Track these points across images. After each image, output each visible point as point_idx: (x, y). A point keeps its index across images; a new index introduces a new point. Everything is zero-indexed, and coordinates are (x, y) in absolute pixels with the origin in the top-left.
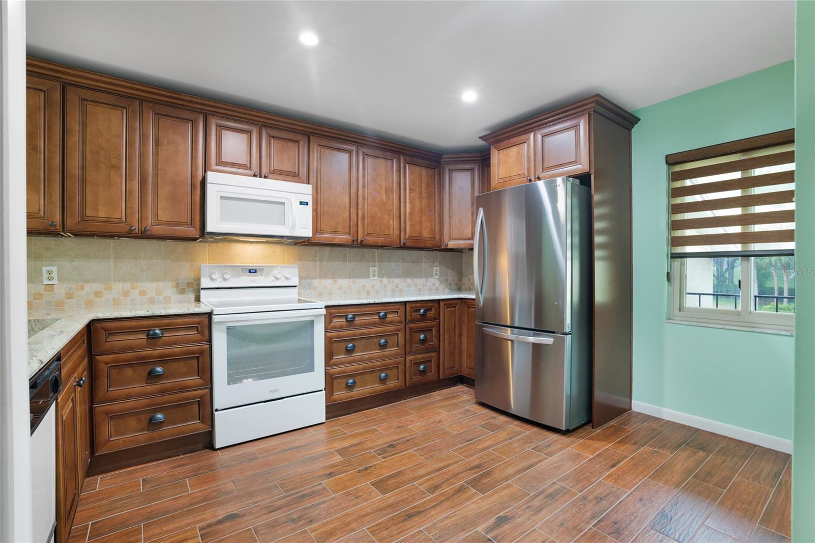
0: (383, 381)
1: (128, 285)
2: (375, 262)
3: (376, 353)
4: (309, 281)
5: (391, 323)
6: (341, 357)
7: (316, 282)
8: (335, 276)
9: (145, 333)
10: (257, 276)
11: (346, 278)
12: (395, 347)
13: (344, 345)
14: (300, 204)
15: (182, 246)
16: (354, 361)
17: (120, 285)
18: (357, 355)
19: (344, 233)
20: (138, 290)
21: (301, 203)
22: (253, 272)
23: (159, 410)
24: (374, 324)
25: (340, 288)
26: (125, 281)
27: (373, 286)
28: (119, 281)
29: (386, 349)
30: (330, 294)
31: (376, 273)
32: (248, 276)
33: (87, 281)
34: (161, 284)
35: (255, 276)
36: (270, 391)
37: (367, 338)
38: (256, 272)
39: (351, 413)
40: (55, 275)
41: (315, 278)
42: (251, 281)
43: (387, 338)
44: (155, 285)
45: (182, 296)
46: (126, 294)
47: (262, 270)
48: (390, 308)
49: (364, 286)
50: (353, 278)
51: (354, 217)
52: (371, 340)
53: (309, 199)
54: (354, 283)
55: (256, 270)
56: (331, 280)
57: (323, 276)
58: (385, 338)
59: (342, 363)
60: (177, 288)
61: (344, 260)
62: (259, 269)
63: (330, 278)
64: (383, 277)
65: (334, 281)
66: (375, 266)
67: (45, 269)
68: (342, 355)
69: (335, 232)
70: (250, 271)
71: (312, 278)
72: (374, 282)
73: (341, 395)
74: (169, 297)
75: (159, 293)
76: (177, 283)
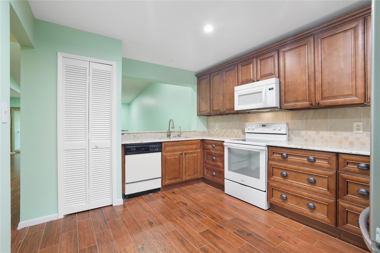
0: (313, 209)
1: (231, 130)
3: (306, 185)
4: (298, 131)
5: (320, 167)
6: (279, 178)
7: (303, 133)
8: (317, 128)
9: (212, 145)
11: (327, 130)
12: (325, 188)
13: (280, 171)
14: (269, 90)
16: (287, 184)
17: (229, 130)
18: (289, 181)
19: (304, 100)
21: (270, 89)
22: (264, 126)
23: (214, 171)
24: (303, 164)
25: (322, 137)
29: (315, 186)
30: (314, 141)
31: (361, 128)
32: (262, 128)
33: (223, 129)
34: (238, 130)
35: (265, 128)
37: (297, 172)
38: (265, 126)
39: (287, 217)
40: (218, 127)
41: (303, 130)
42: (262, 130)
43: (315, 178)
44: (237, 130)
46: (230, 133)
47: (268, 125)
49: (346, 138)
50: (334, 130)
52: (301, 175)
53: (274, 86)
54: (335, 135)
55: (265, 125)
56: (314, 132)
57: (308, 128)
58: (314, 177)
59: (278, 182)
60: (242, 132)
61: (326, 117)
62: (267, 125)
63: (313, 130)
65: (317, 132)
66: (361, 122)
67: (216, 125)
68: (278, 176)
69: (297, 101)
70: (263, 126)
71: (300, 130)
72: (358, 135)
73: (276, 200)
74: (240, 135)
75: (238, 134)
76: (242, 130)
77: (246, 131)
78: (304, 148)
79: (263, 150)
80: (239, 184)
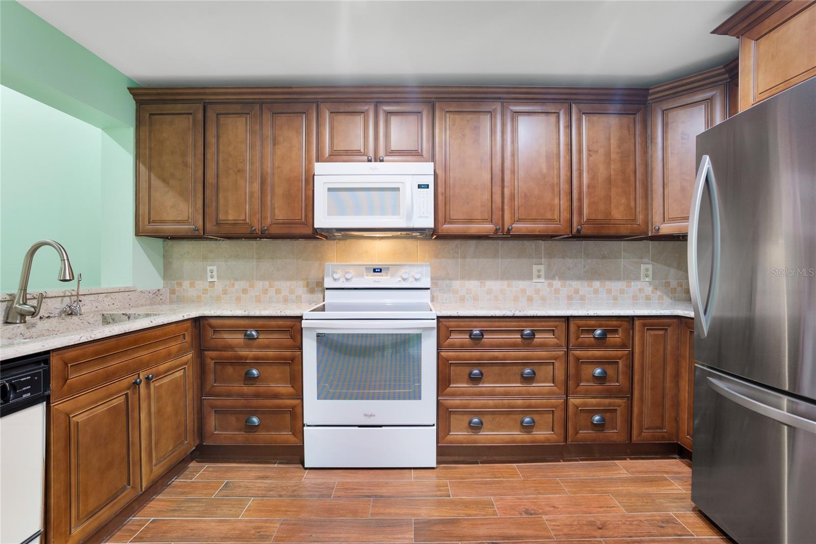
0: (528, 428)
1: (267, 283)
2: (541, 258)
3: (517, 386)
4: (448, 282)
5: (542, 346)
6: (463, 386)
7: (457, 284)
8: (482, 276)
9: (243, 333)
10: (382, 276)
11: (497, 279)
12: (549, 382)
13: (467, 370)
14: (419, 188)
15: (312, 245)
16: (481, 394)
17: (261, 283)
18: (485, 386)
19: (484, 221)
20: (274, 289)
21: (420, 186)
22: (378, 272)
23: (254, 413)
24: (514, 346)
25: (489, 292)
26: (265, 280)
27: (537, 291)
28: (260, 280)
29: (533, 383)
31: (542, 273)
32: (373, 276)
33: (237, 280)
34: (294, 283)
35: (380, 276)
36: (365, 415)
37: (503, 364)
38: (381, 271)
39: (477, 463)
40: (215, 274)
41: (457, 279)
42: (375, 281)
43: (534, 368)
44: (288, 283)
45: (312, 296)
46: (265, 291)
47: (388, 269)
48: (539, 325)
49: (524, 291)
50: (507, 279)
51: (497, 198)
52: (508, 368)
53: (430, 181)
54: (509, 286)
55: (381, 269)
56: (477, 282)
57: (466, 276)
58: (532, 367)
59: (463, 394)
60: (308, 287)
61: (495, 256)
62: (385, 268)
63: (475, 279)
64: (553, 278)
65: (481, 282)
66: (541, 264)
67: (209, 268)
68: (462, 382)
69: (470, 221)
70: (374, 271)
71: (452, 279)
72: (539, 286)
73: (459, 434)
74: (301, 297)
75: (292, 292)
76: (308, 283)
77: (328, 283)
78: (518, 314)
79: (430, 329)
80: (357, 428)
